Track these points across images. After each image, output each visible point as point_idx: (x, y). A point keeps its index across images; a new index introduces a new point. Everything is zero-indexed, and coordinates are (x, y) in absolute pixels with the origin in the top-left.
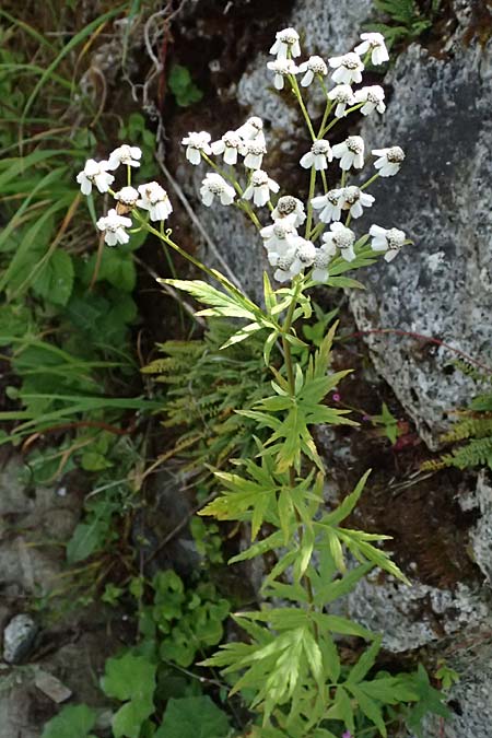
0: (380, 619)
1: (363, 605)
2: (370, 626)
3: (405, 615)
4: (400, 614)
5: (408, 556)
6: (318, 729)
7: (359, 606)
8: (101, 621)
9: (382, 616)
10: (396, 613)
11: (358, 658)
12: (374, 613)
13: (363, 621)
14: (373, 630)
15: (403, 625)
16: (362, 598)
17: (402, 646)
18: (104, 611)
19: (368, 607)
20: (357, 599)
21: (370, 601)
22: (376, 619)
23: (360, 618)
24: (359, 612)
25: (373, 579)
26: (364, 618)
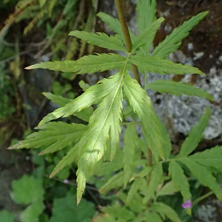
0: (195, 114)
1: (180, 106)
2: (188, 122)
3: (217, 104)
4: (213, 105)
5: (217, 52)
6: (156, 203)
7: (177, 109)
8: (11, 161)
9: (197, 111)
10: (210, 105)
11: (180, 149)
12: (190, 110)
13: (181, 120)
14: (190, 124)
15: (216, 113)
16: (179, 101)
17: (215, 132)
18: (13, 156)
19: (185, 106)
20: (175, 103)
21: (185, 101)
22: (192, 115)
23: (179, 117)
24: (178, 113)
25: (187, 81)
26: (182, 116)
